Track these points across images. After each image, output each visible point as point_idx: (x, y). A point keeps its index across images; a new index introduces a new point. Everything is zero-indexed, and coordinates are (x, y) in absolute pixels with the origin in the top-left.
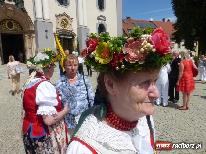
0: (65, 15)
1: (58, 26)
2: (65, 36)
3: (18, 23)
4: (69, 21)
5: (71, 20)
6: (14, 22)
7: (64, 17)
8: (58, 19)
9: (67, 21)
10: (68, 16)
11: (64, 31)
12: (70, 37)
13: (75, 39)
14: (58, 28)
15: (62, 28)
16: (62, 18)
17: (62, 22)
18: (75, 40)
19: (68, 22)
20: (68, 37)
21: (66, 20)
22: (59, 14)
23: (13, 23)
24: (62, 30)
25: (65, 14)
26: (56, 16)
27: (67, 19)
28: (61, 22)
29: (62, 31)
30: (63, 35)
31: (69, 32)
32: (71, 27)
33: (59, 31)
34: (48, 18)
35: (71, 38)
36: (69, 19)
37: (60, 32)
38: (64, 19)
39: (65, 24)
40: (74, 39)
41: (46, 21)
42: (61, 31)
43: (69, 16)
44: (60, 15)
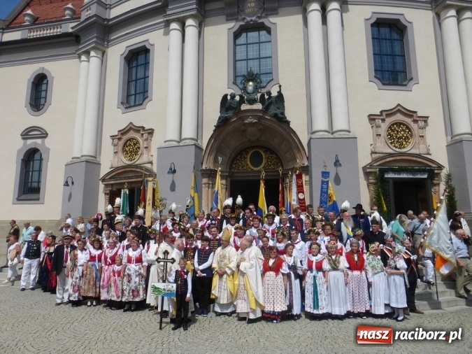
0: (399, 111)
1: (378, 144)
2: (400, 174)
3: (273, 152)
4: (414, 126)
5: (421, 124)
6: (264, 152)
7: (399, 117)
8: (378, 126)
9: (407, 127)
10: (410, 114)
11: (398, 158)
12: (419, 176)
13: (440, 180)
14: (377, 150)
15: (390, 151)
16: (389, 121)
17: (389, 134)
18: (438, 184)
19: (410, 130)
20: (411, 176)
21: (404, 125)
22: (381, 112)
23: (263, 154)
24: (390, 155)
25: (399, 108)
26: (372, 118)
27: (408, 121)
28: (386, 134)
29: (391, 159)
30: (394, 171)
31: (414, 159)
32: (425, 143)
33: (381, 158)
34: (345, 127)
35: (425, 176)
36: (415, 121)
37: (384, 161)
38: (396, 124)
39: (401, 138)
40: (435, 182)
41: (336, 135)
42: (388, 160)
43: (416, 112)
44: (384, 114)
